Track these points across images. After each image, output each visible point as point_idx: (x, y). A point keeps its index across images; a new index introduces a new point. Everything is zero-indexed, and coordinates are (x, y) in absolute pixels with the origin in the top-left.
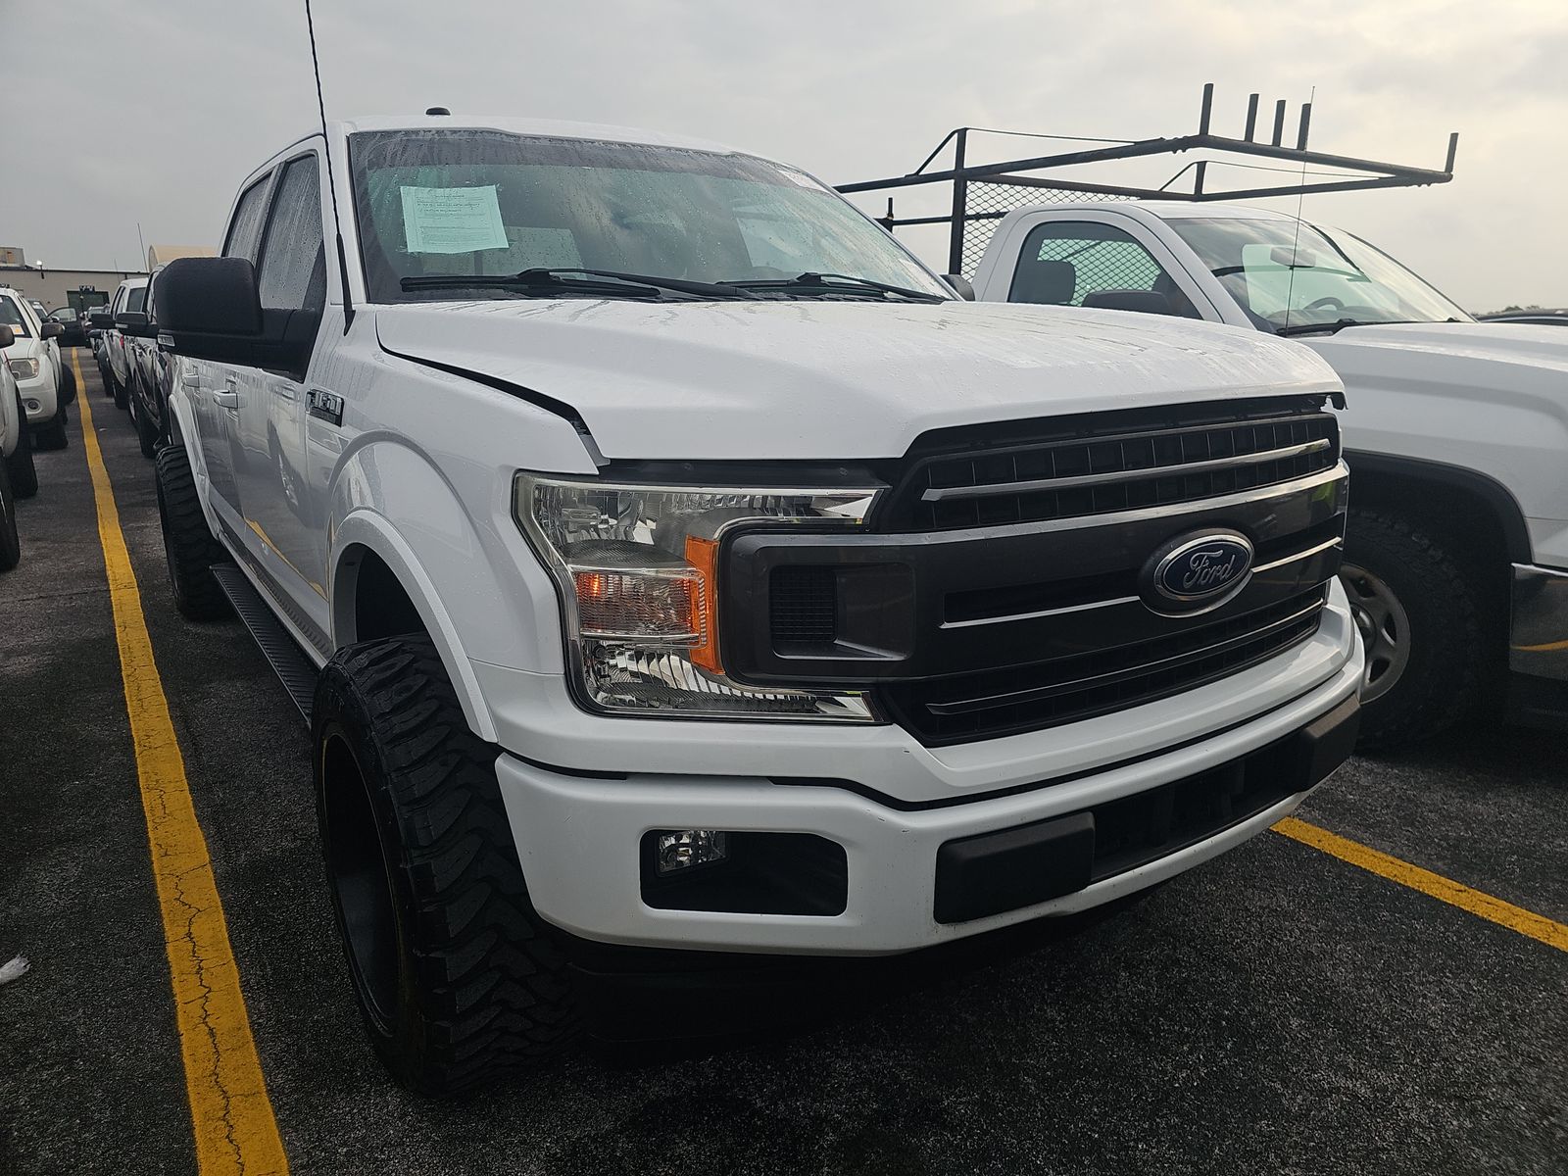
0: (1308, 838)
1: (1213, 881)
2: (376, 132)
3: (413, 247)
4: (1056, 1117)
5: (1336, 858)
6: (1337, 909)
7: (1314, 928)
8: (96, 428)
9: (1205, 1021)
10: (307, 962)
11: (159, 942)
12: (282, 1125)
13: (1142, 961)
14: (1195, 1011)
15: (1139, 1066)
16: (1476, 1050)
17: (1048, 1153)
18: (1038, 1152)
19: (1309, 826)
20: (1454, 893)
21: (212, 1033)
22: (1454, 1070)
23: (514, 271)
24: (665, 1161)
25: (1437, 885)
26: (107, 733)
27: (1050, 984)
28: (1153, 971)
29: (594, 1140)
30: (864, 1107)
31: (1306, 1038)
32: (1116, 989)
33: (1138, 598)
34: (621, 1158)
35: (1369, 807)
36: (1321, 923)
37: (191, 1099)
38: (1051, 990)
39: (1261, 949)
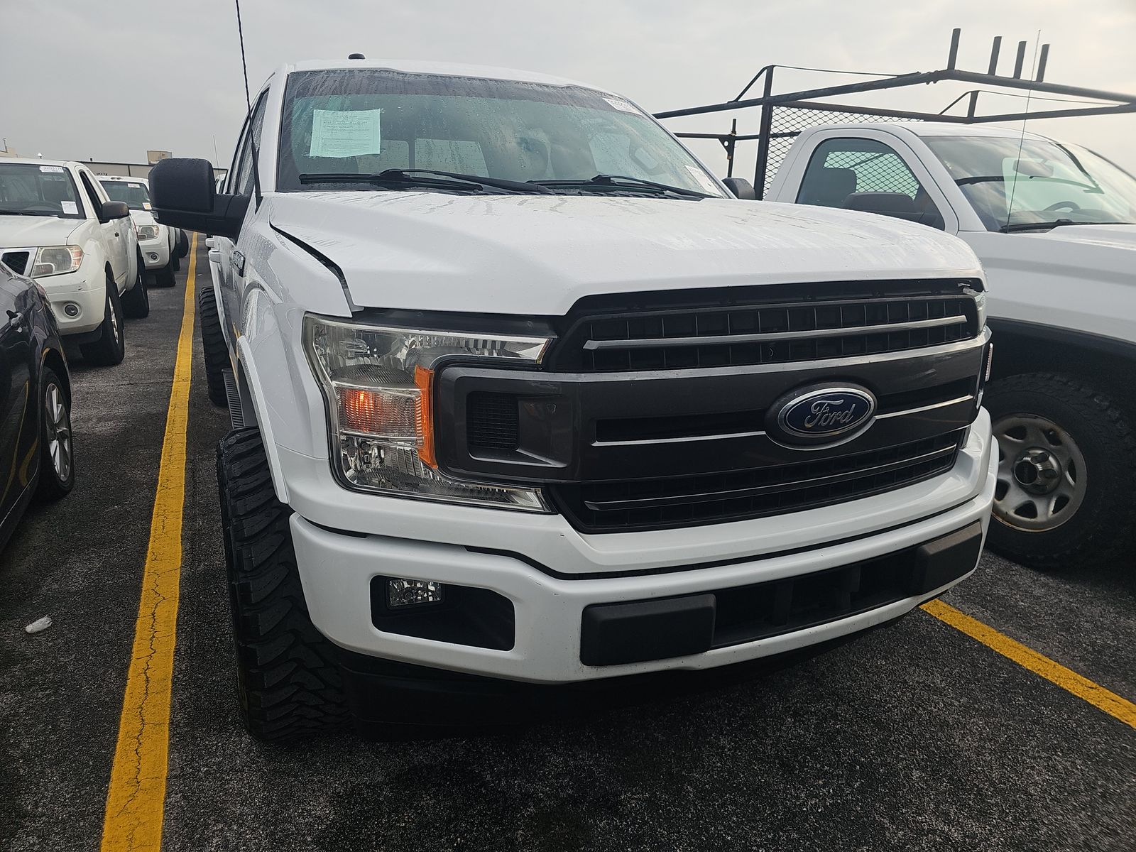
0: (974, 632)
1: (885, 658)
2: (307, 72)
3: (314, 152)
4: (702, 819)
5: (993, 650)
6: (981, 691)
7: (956, 703)
8: (197, 274)
9: (843, 764)
10: (220, 640)
11: (133, 617)
12: (172, 747)
13: (807, 712)
14: (838, 755)
15: (779, 790)
16: (1063, 816)
17: (688, 845)
18: (680, 844)
19: (979, 623)
20: (1086, 689)
21: (147, 681)
22: (1038, 830)
23: (377, 170)
24: (411, 808)
25: (1072, 681)
26: (144, 476)
27: (729, 721)
28: (814, 720)
29: (368, 787)
30: (562, 791)
31: (922, 788)
32: (780, 730)
33: (764, 433)
34: (382, 802)
35: (1034, 613)
36: (964, 700)
37: (121, 722)
38: (729, 724)
39: (907, 714)
